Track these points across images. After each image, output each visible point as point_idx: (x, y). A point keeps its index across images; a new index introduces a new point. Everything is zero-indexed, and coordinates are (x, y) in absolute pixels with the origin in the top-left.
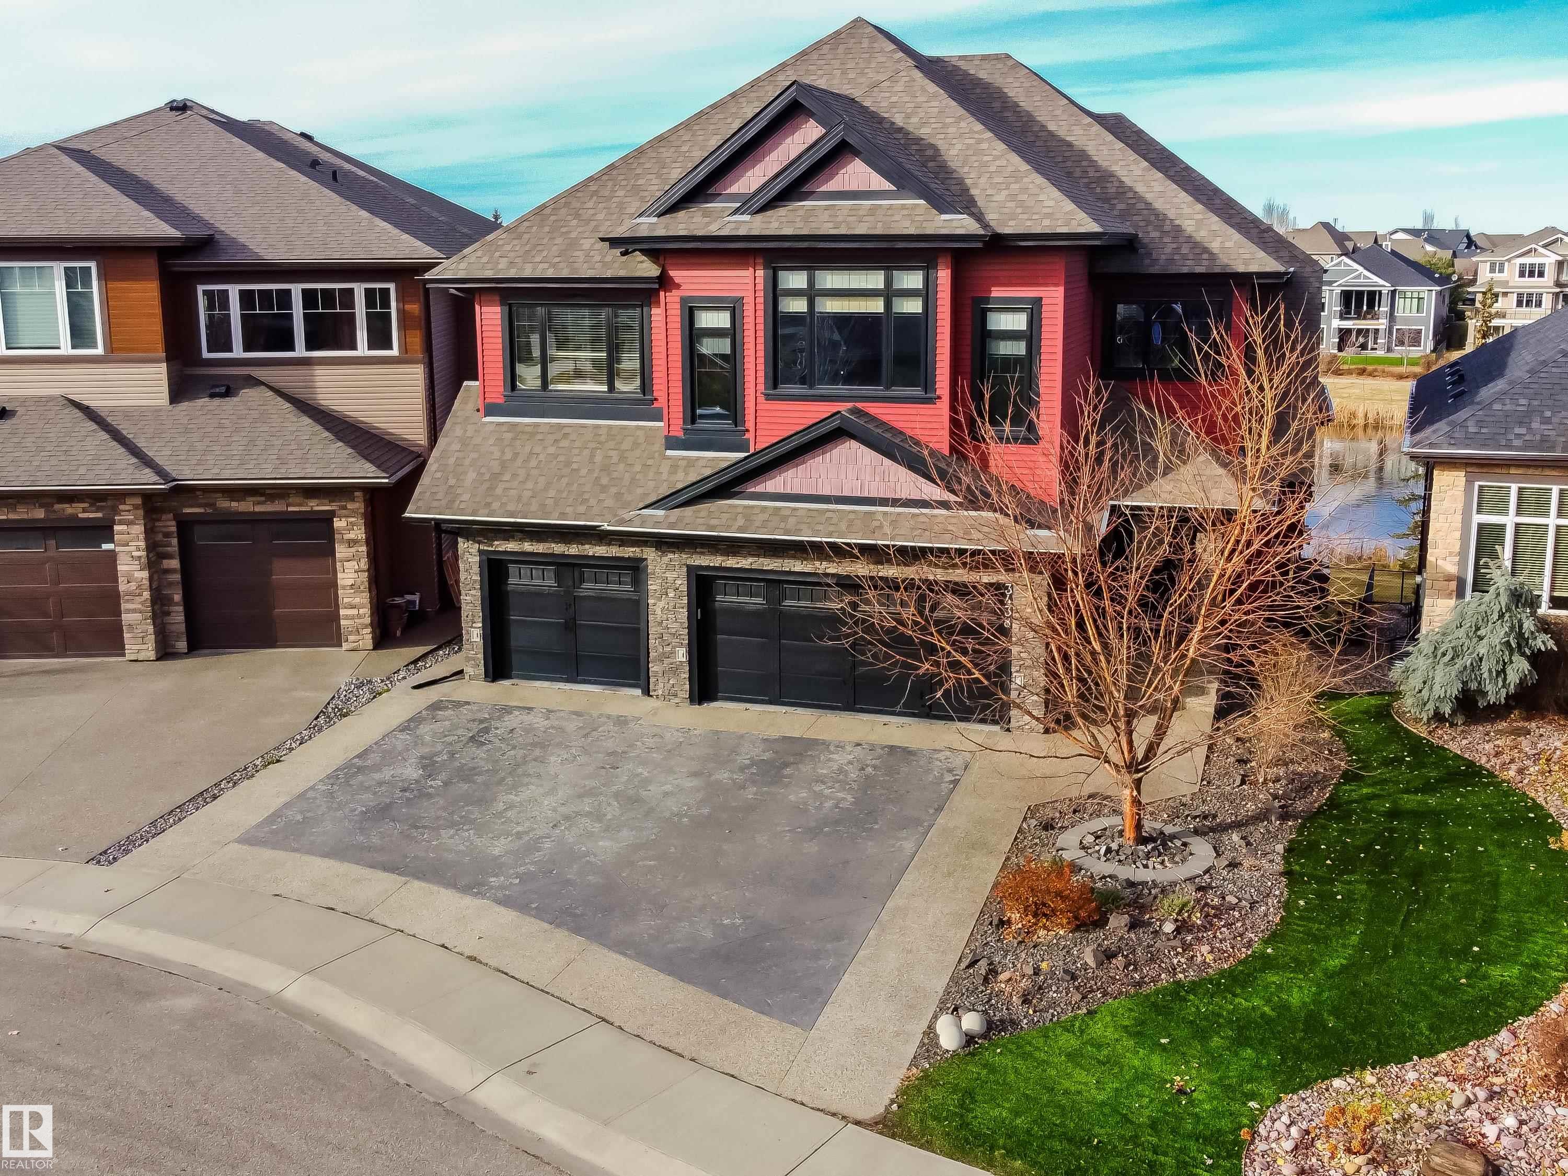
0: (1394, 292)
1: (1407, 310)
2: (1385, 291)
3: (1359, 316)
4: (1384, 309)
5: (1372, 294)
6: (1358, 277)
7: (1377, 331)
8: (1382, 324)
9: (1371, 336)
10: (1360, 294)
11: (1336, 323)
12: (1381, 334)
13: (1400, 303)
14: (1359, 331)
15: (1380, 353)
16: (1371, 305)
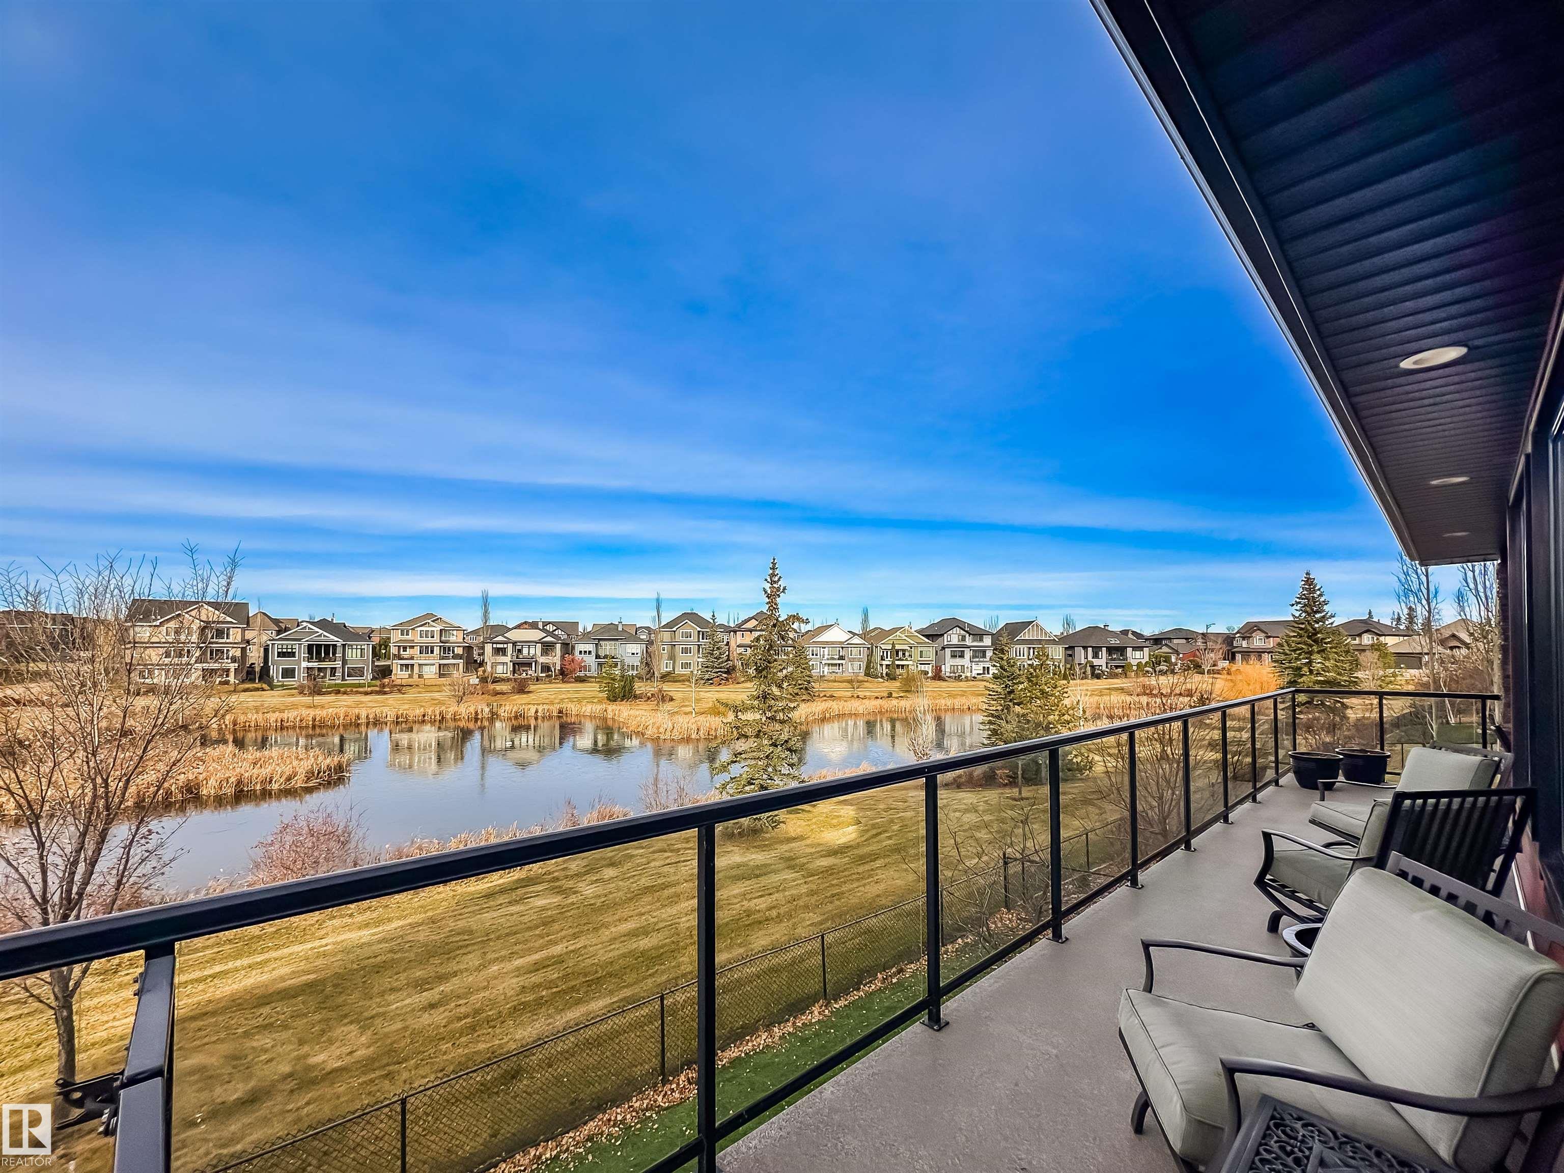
0: (344, 646)
1: (354, 655)
2: (339, 644)
3: (320, 660)
4: (338, 655)
6: (320, 636)
7: (333, 668)
8: (338, 664)
11: (304, 664)
12: (337, 670)
13: (349, 652)
14: (320, 669)
16: (327, 653)
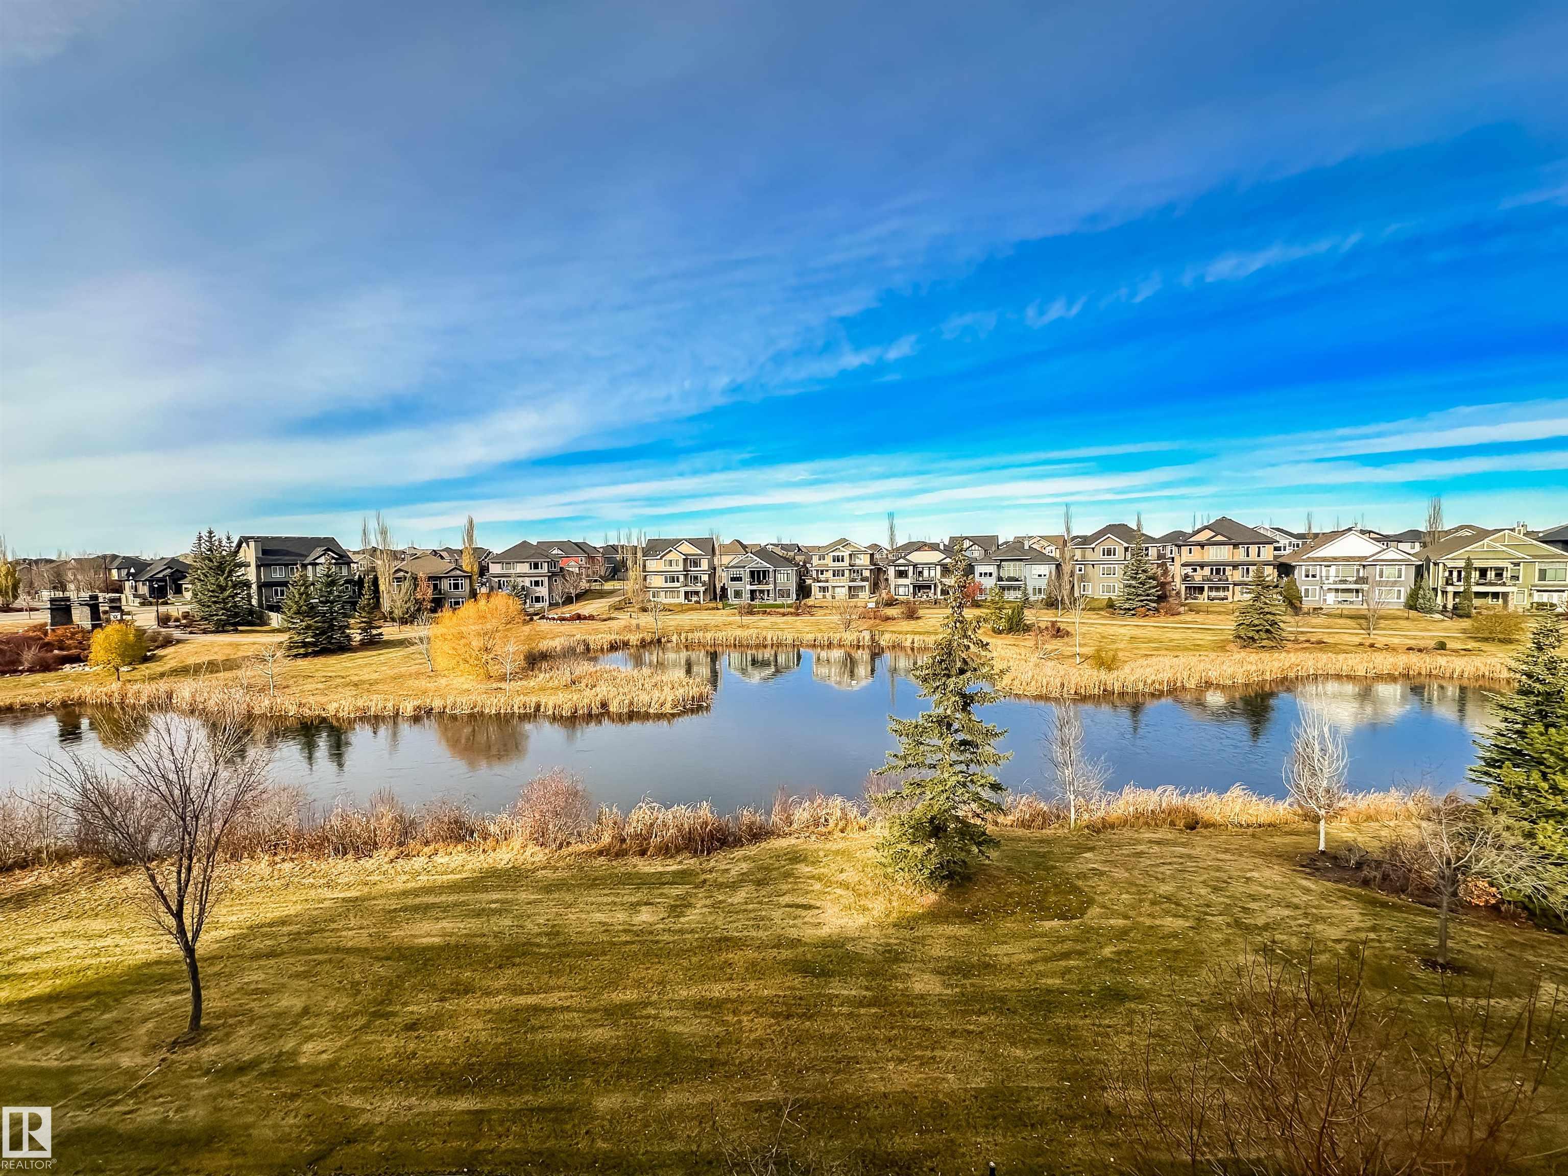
0: (775, 571)
1: (782, 580)
2: (771, 570)
3: (760, 583)
4: (772, 579)
5: (764, 572)
6: (758, 563)
7: (768, 591)
8: (771, 587)
9: (766, 593)
10: (759, 572)
11: (749, 587)
12: (771, 592)
13: (778, 576)
14: (762, 592)
15: (771, 602)
16: (764, 578)
